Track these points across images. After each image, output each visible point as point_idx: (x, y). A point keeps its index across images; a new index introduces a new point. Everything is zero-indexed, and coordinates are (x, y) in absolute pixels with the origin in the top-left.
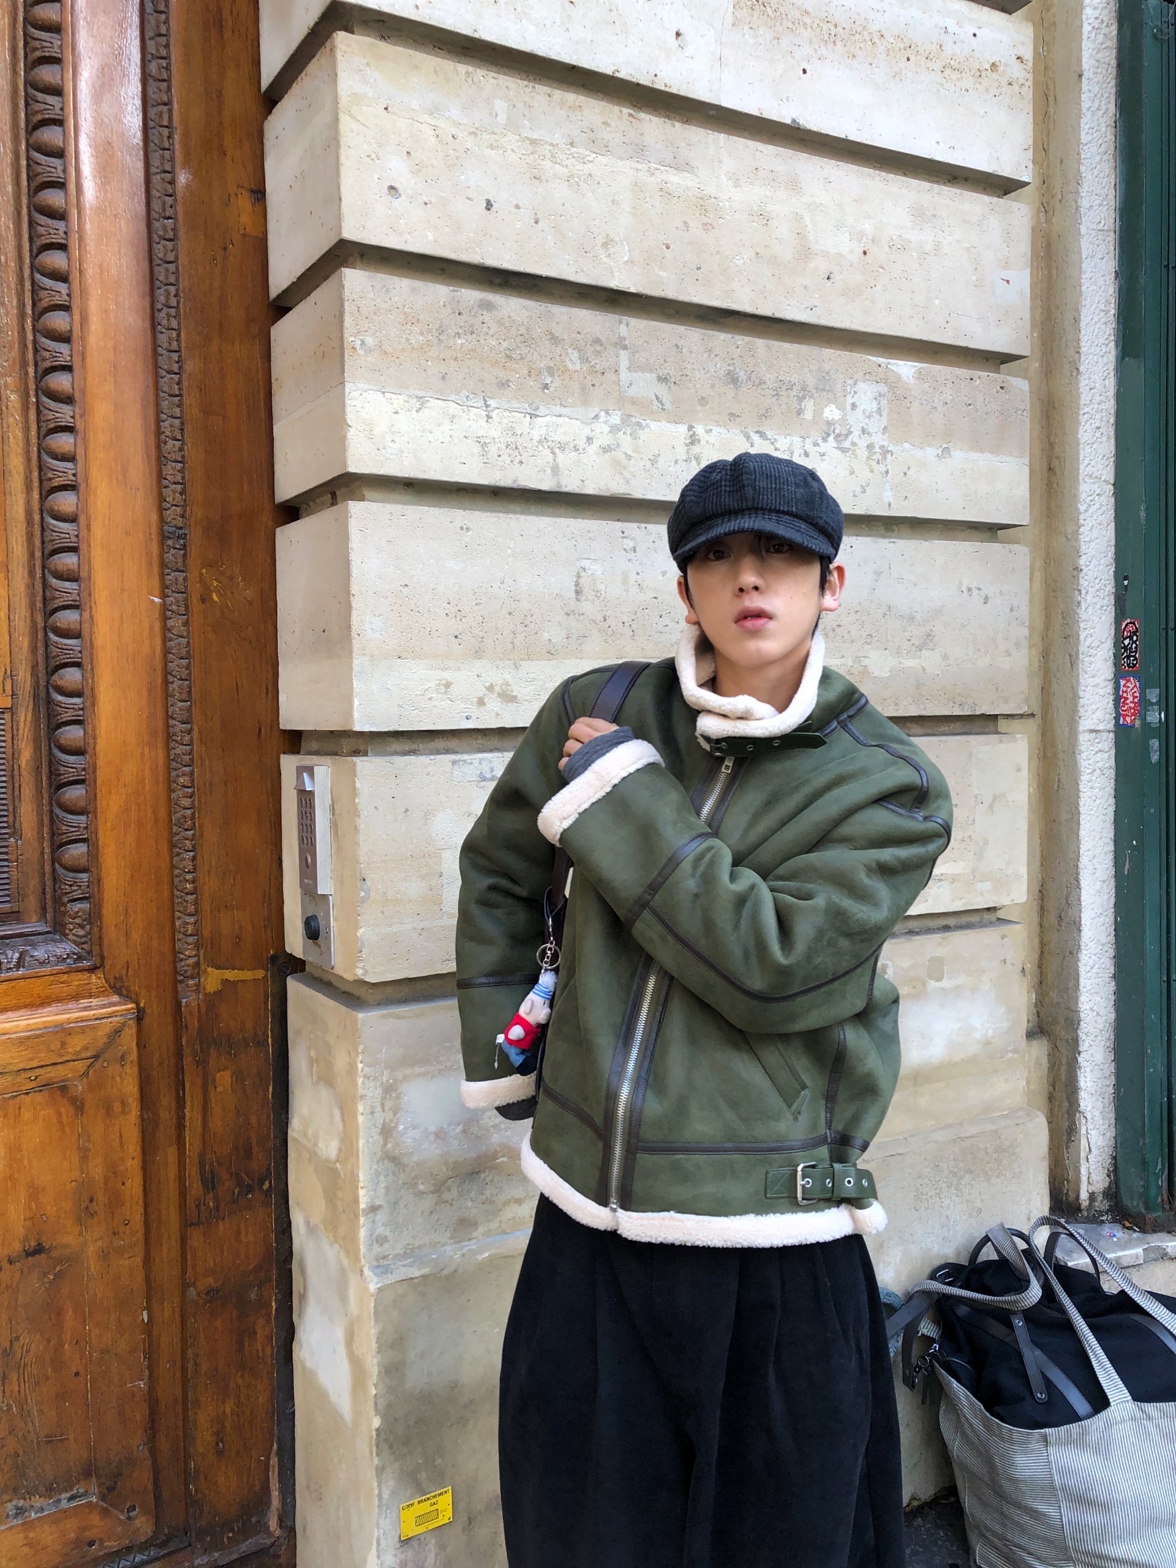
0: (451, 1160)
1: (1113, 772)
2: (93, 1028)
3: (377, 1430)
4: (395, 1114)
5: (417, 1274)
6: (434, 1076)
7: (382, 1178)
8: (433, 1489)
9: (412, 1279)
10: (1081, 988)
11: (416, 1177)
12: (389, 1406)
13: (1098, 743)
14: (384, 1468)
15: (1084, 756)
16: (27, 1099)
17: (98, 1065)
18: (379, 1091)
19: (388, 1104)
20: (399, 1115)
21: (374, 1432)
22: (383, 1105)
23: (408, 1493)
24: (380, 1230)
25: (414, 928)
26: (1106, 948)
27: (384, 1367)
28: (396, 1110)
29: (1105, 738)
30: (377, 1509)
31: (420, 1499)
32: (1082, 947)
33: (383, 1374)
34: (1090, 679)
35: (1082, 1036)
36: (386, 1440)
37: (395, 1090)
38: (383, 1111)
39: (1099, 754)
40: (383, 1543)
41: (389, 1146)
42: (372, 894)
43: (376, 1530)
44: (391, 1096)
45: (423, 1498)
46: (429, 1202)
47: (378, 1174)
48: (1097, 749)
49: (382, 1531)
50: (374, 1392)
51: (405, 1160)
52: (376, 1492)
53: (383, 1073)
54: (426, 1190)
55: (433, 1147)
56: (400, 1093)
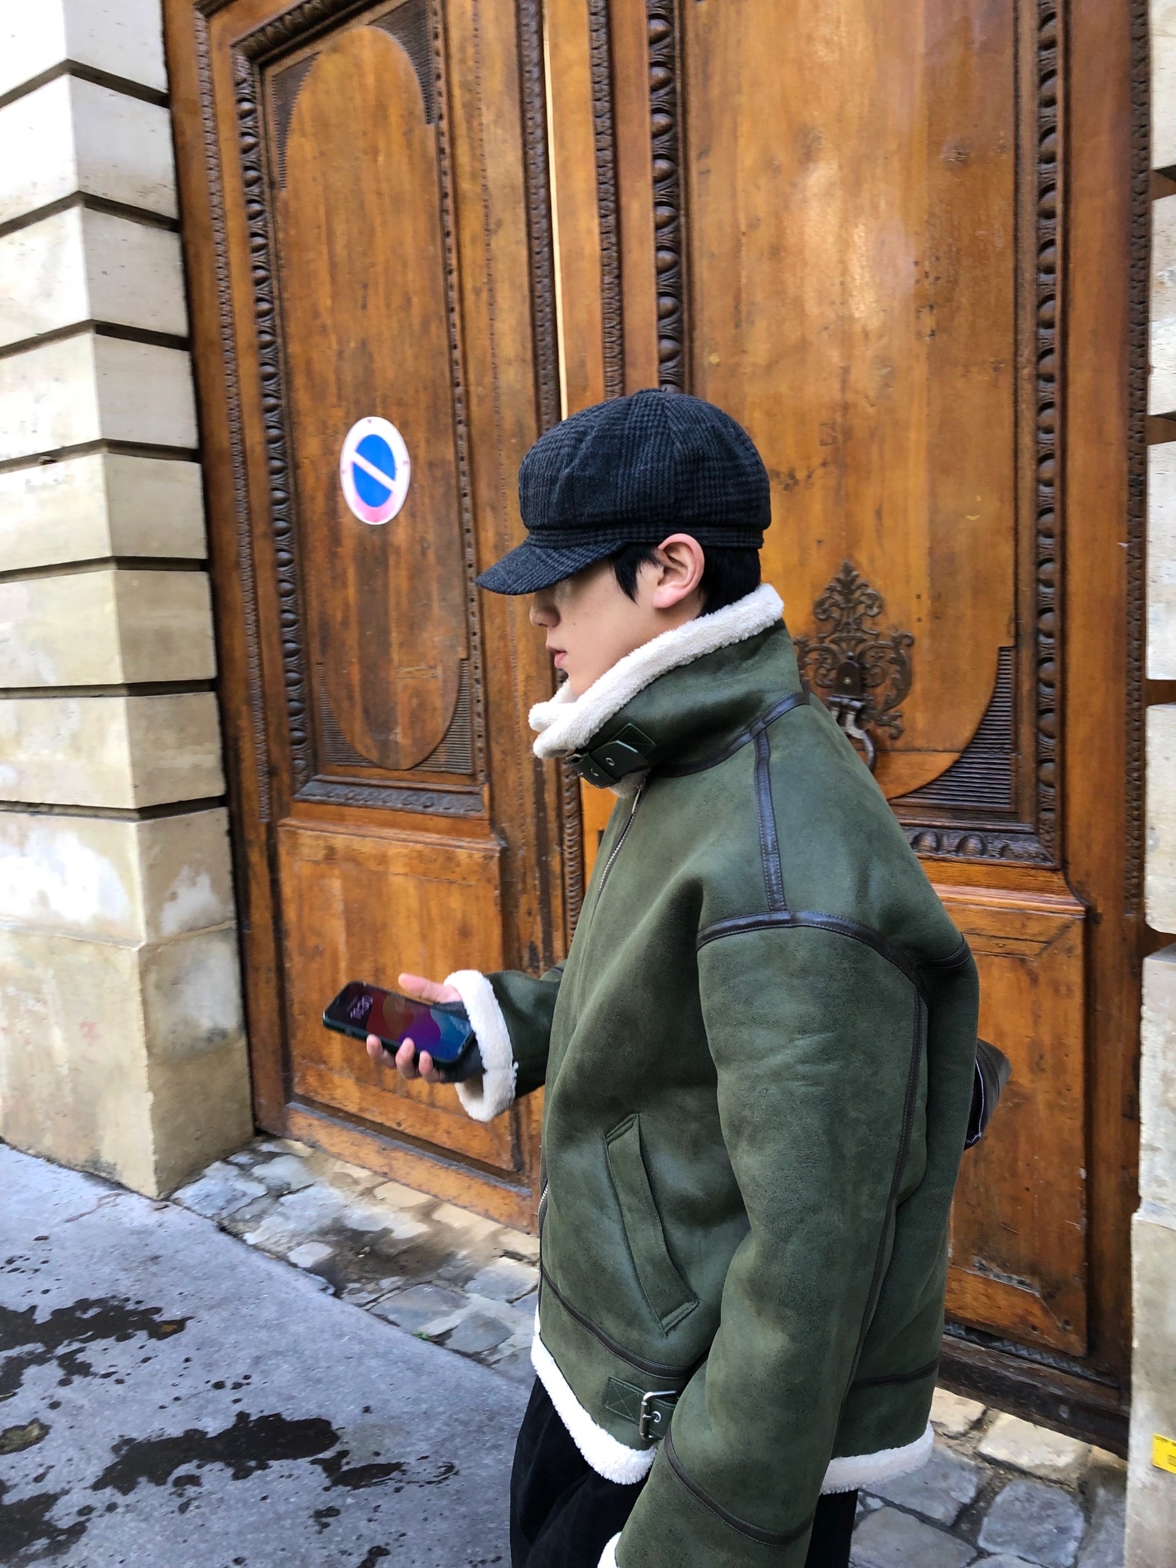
2: (1047, 918)
7: (1162, 1123)
9: (1172, 1230)
16: (996, 960)
17: (1049, 950)
19: (1171, 1055)
24: (1160, 1172)
36: (1142, 1364)
38: (1165, 1059)
42: (1161, 844)
47: (1161, 1117)
53: (1166, 1022)
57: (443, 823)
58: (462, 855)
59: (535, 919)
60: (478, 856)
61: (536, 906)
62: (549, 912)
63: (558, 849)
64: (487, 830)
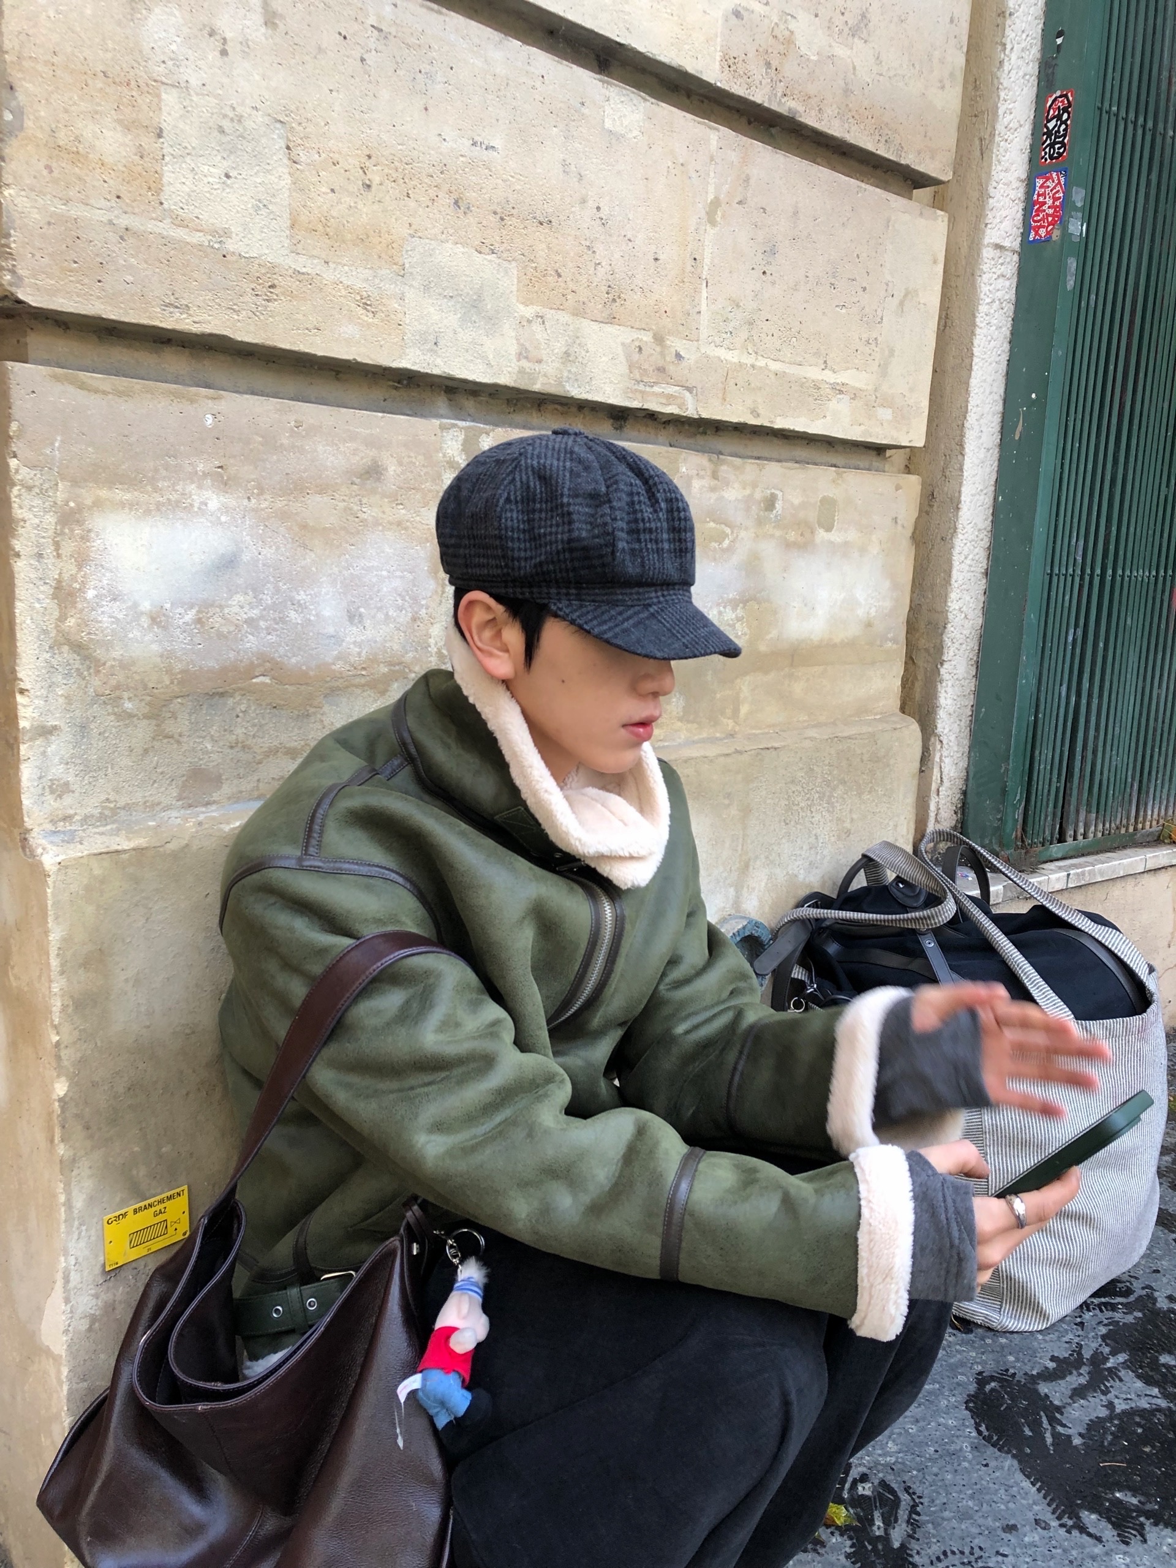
0: (178, 667)
1: (1012, 307)
3: (60, 1100)
4: (80, 567)
5: (126, 845)
6: (148, 512)
7: (59, 678)
8: (159, 1190)
9: (117, 852)
10: (953, 581)
11: (117, 687)
12: (82, 1061)
13: (1002, 264)
14: (74, 1160)
15: (985, 277)
18: (50, 519)
19: (68, 547)
20: (87, 570)
21: (57, 1104)
22: (57, 546)
23: (118, 1199)
24: (58, 771)
25: (110, 222)
26: (981, 536)
27: (72, 997)
28: (82, 559)
29: (1008, 260)
30: (63, 1227)
31: (137, 1206)
32: (959, 530)
33: (70, 1010)
34: (1003, 174)
35: (947, 642)
36: (77, 1116)
37: (81, 522)
38: (59, 556)
39: (1001, 280)
40: (74, 1277)
41: (71, 622)
42: (29, 123)
43: (62, 1259)
44: (72, 531)
45: (142, 1204)
46: (142, 732)
47: (52, 669)
48: (999, 273)
49: (72, 1261)
50: (55, 1038)
51: (99, 653)
52: (62, 1198)
53: (57, 485)
54: (135, 712)
55: (146, 638)
56: (89, 531)
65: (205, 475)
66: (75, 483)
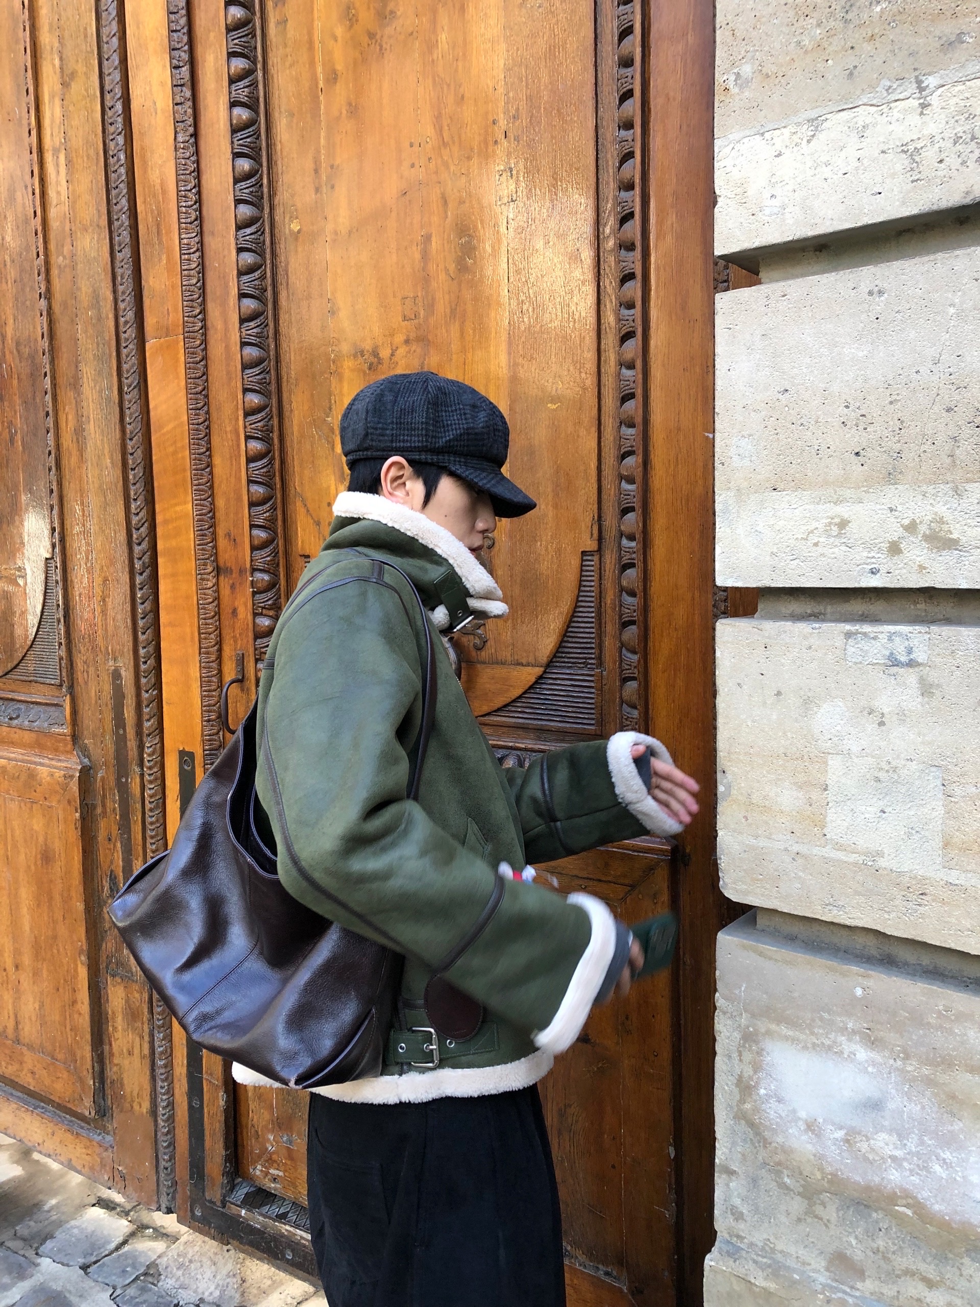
0: (829, 1169)
2: (631, 858)
4: (755, 1072)
5: (761, 1282)
6: (805, 1048)
7: (739, 1140)
11: (780, 1164)
18: (737, 1035)
19: (747, 1056)
20: (760, 1075)
22: (740, 1053)
24: (737, 1202)
25: (786, 850)
28: (757, 1067)
37: (756, 1042)
38: (741, 1060)
41: (747, 1106)
42: (734, 792)
44: (750, 1046)
46: (797, 1204)
47: (733, 1132)
51: (767, 1134)
53: (741, 1014)
54: (792, 1187)
55: (803, 1138)
56: (762, 1050)
57: (28, 737)
58: (43, 772)
59: (115, 846)
60: (59, 774)
61: (115, 832)
62: (129, 838)
63: (137, 769)
64: (70, 746)
65: (854, 1032)
66: (753, 1016)
